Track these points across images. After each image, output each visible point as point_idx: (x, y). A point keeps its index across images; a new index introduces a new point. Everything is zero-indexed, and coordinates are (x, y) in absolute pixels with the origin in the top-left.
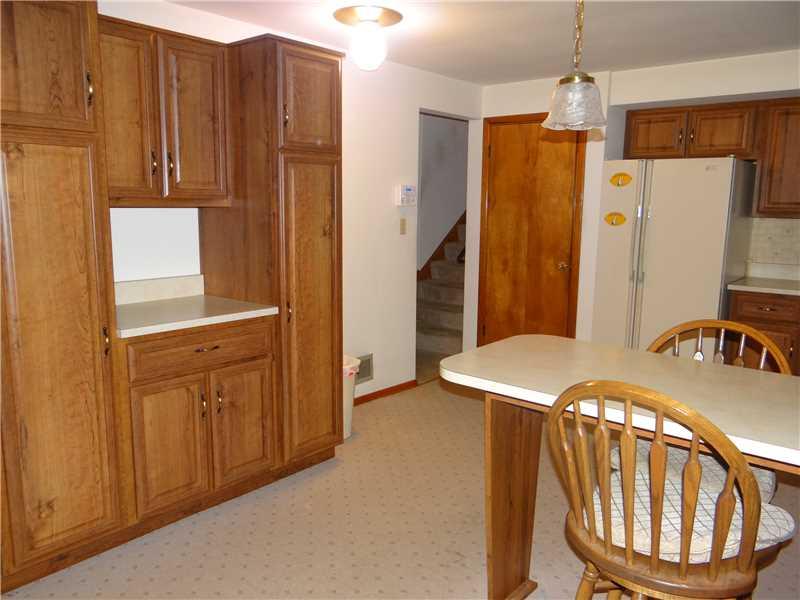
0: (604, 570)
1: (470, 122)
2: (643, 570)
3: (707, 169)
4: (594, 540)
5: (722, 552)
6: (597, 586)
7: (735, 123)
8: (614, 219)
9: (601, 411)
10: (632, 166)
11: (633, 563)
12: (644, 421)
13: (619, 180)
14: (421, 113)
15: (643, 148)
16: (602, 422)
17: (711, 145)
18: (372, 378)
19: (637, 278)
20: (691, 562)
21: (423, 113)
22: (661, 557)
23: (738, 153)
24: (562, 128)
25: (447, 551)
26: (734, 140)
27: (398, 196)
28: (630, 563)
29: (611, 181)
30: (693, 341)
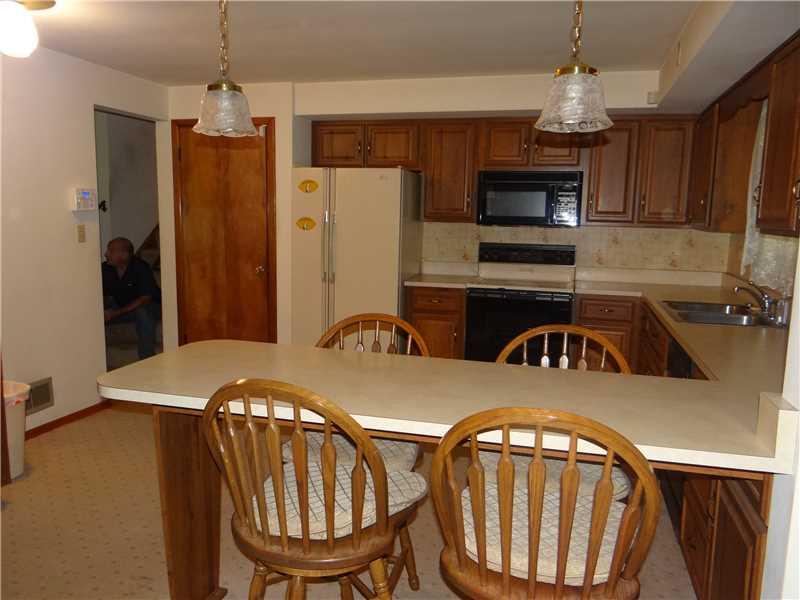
0: (270, 563)
1: (157, 123)
2: (297, 553)
3: (381, 177)
4: (255, 535)
5: (361, 522)
6: (268, 578)
7: (403, 137)
8: (305, 223)
9: (247, 408)
10: (317, 174)
11: (289, 549)
12: (284, 412)
13: (307, 186)
14: (95, 110)
15: (328, 158)
16: (249, 419)
17: (385, 157)
18: (52, 405)
19: (329, 279)
20: (336, 537)
21: (98, 109)
22: (312, 537)
23: (405, 165)
24: (217, 134)
25: (133, 578)
26: (403, 154)
27: (72, 201)
28: (286, 549)
29: (299, 187)
30: (355, 334)
